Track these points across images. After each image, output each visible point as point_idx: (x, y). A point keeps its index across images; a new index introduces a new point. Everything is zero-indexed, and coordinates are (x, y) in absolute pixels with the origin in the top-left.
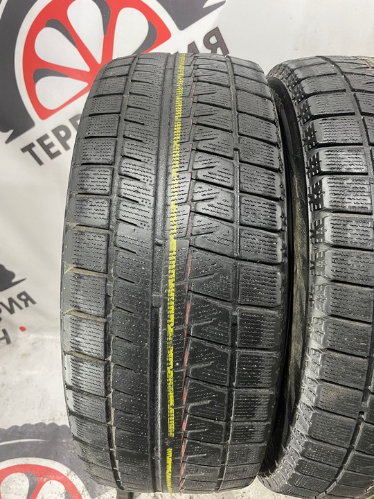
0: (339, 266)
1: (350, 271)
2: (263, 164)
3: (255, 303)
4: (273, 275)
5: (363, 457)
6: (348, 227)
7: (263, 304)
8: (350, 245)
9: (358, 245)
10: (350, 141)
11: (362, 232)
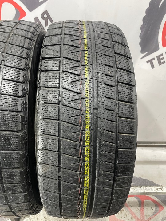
0: (44, 111)
1: (48, 113)
2: (15, 67)
3: (6, 129)
4: (16, 117)
5: (66, 198)
6: (49, 94)
7: (11, 130)
8: (49, 102)
9: (52, 102)
10: (55, 56)
11: (54, 96)
